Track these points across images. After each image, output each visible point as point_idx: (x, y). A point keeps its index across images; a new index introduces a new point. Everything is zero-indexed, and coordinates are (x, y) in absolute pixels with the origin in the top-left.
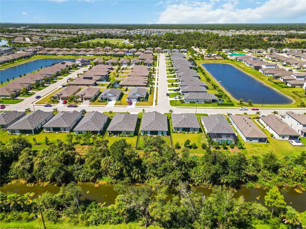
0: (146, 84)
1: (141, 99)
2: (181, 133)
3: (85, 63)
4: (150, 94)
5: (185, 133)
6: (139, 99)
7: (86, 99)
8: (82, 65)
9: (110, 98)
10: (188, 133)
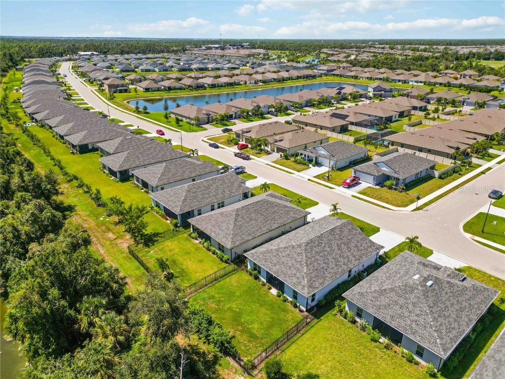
0: (452, 151)
1: (388, 183)
2: (363, 329)
3: (383, 92)
4: (440, 177)
5: (375, 341)
6: (382, 180)
7: (279, 150)
8: (375, 95)
9: (320, 160)
10: (387, 347)
